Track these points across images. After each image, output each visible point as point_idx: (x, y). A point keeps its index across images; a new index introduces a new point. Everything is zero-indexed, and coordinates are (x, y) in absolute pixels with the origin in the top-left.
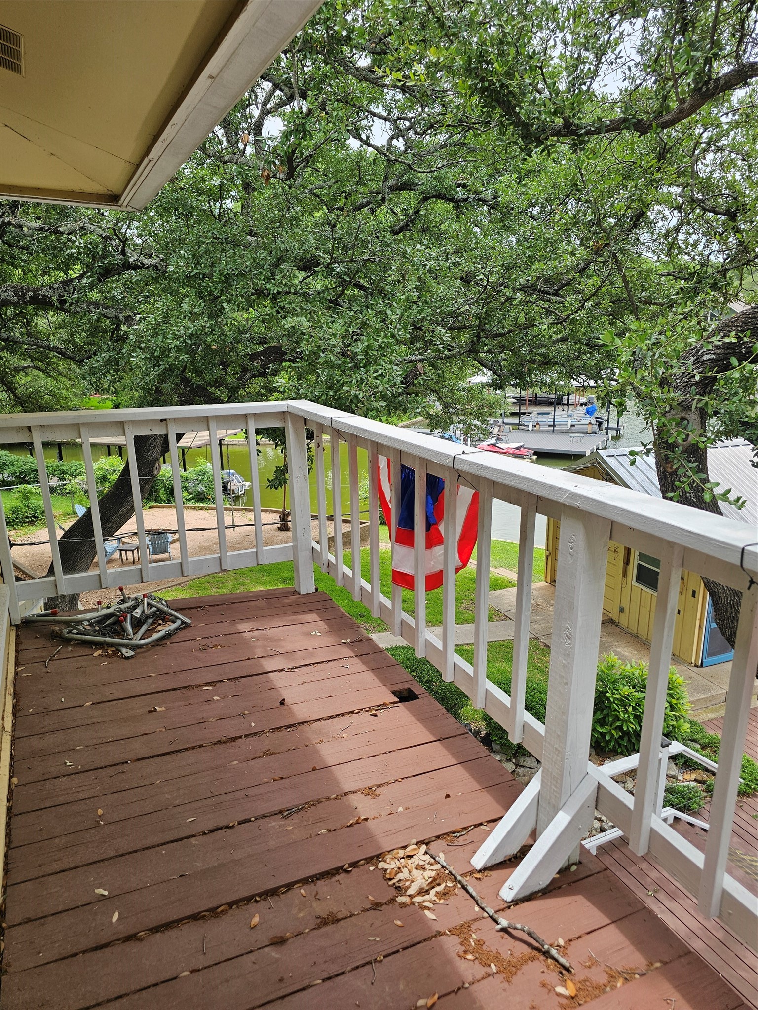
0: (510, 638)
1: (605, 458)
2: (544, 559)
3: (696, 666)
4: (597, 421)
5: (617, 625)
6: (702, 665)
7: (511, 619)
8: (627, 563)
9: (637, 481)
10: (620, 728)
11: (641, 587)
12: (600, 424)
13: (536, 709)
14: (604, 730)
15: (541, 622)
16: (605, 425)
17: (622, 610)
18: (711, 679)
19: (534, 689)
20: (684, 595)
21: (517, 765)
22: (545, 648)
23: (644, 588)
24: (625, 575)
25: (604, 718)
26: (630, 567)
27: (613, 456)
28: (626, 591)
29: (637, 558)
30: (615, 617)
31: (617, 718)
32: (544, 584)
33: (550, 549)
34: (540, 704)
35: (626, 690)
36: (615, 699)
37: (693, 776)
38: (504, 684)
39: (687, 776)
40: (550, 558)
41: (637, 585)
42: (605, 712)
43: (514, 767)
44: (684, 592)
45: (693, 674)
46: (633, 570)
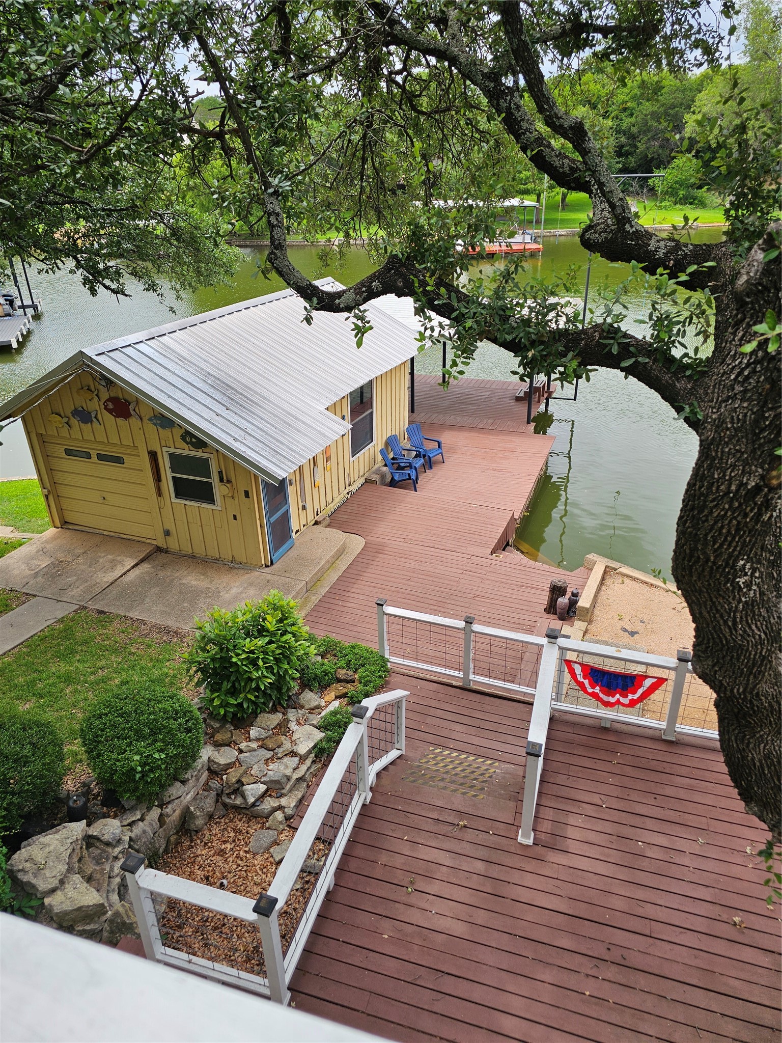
0: (48, 623)
1: (94, 357)
2: (42, 500)
3: (267, 566)
4: (6, 300)
5: (166, 551)
6: (272, 563)
7: (35, 596)
8: (158, 478)
9: (145, 380)
10: (257, 688)
11: (184, 502)
12: (11, 303)
13: (165, 727)
14: (239, 701)
15: (77, 584)
16: (18, 303)
17: (167, 533)
18: (287, 575)
19: (149, 701)
20: (236, 499)
21: (161, 806)
22: (102, 617)
23: (188, 503)
24: (159, 493)
25: (233, 686)
26: (164, 484)
27: (103, 353)
28: (167, 511)
29: (169, 471)
30: (161, 543)
31: (250, 679)
32: (52, 531)
33: (48, 485)
34: (167, 718)
35: (248, 644)
36: (242, 660)
37: (333, 695)
38: (106, 714)
39: (327, 698)
40: (51, 498)
41: (178, 501)
42: (233, 678)
43: (159, 811)
44: (236, 495)
45: (269, 577)
46: (168, 485)
